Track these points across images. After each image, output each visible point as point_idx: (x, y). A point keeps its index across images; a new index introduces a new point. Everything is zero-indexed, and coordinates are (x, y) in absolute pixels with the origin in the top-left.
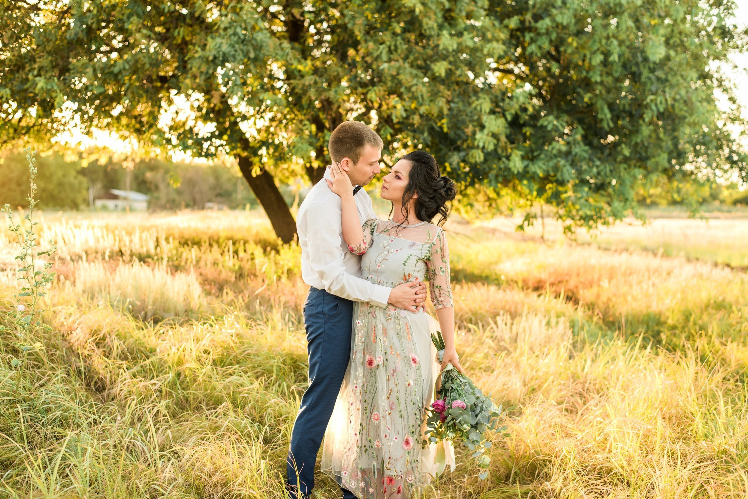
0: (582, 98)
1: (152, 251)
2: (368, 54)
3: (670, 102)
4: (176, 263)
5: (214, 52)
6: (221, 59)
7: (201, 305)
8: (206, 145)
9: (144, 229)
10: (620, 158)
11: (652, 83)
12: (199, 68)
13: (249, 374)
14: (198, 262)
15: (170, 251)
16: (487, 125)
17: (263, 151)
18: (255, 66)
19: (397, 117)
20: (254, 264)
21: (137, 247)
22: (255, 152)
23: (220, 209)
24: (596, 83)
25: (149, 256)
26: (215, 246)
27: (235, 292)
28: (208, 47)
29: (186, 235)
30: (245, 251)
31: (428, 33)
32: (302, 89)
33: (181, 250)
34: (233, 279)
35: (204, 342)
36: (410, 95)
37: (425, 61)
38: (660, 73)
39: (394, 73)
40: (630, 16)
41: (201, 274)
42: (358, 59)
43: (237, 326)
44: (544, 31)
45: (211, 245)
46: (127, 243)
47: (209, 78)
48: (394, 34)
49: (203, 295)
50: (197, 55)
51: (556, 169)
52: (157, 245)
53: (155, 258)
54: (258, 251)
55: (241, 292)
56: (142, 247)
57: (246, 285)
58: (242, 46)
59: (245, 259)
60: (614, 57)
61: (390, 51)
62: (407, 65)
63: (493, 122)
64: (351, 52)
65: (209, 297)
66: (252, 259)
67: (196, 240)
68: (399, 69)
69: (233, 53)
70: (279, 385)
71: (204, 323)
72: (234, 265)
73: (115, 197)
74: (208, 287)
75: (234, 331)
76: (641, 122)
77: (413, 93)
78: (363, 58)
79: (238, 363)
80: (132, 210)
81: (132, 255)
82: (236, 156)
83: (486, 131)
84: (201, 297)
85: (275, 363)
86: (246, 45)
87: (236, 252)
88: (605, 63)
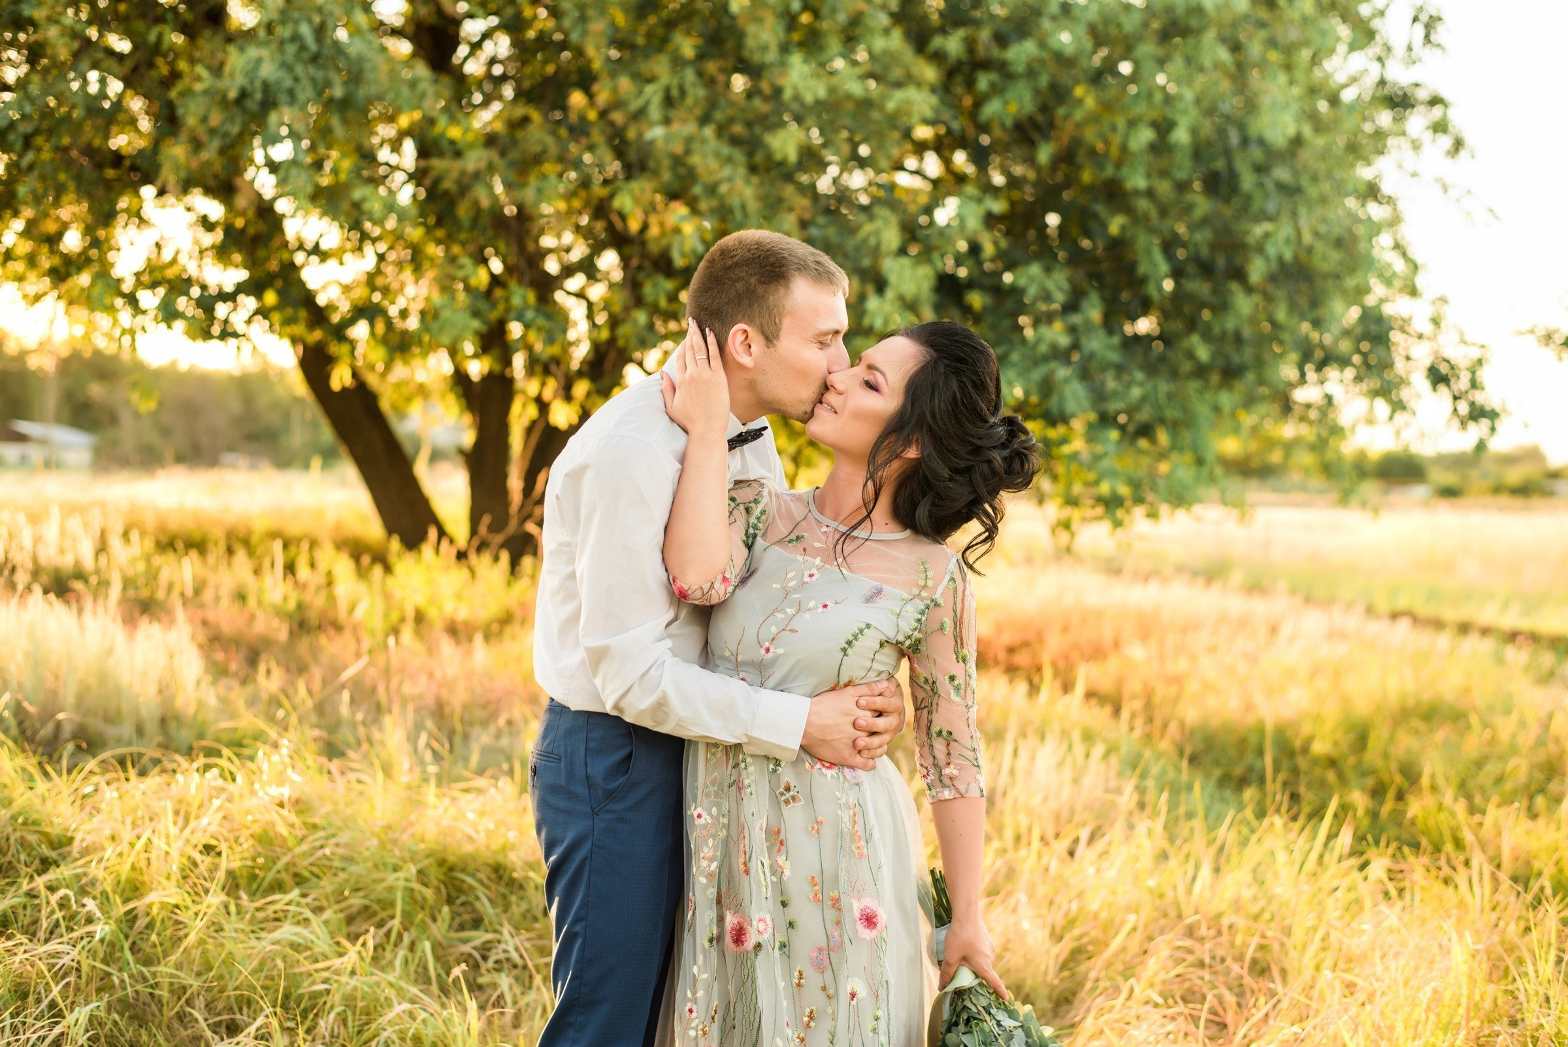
0: (1104, 226)
1: (88, 563)
2: (617, 104)
3: (1307, 238)
4: (145, 593)
5: (240, 80)
6: (258, 96)
7: (201, 704)
8: (221, 309)
9: (71, 509)
10: (1186, 367)
11: (1266, 196)
12: (204, 120)
13: (328, 914)
14: (197, 592)
15: (133, 561)
16: (893, 279)
17: (360, 331)
18: (345, 122)
19: (683, 255)
20: (331, 599)
21: (50, 556)
22: (339, 332)
23: (253, 467)
24: (1137, 193)
25: (80, 575)
26: (241, 555)
27: (288, 670)
28: (227, 69)
29: (174, 525)
30: (312, 565)
31: (757, 58)
32: (458, 182)
33: (158, 560)
34: (283, 635)
35: (204, 821)
36: (714, 203)
37: (749, 124)
38: (1282, 173)
39: (678, 148)
40: (1223, 40)
41: (205, 623)
42: (592, 115)
43: (296, 778)
44: (1020, 68)
45: (230, 551)
46: (27, 542)
47: (232, 146)
48: (678, 62)
49: (208, 678)
50: (198, 87)
51: (1047, 387)
52: (102, 548)
53: (94, 580)
54: (343, 567)
55: (302, 669)
56: (62, 551)
57: (315, 651)
58: (311, 70)
59: (312, 587)
60: (1181, 136)
61: (669, 101)
62: (709, 132)
63: (908, 273)
64: (577, 98)
65: (224, 682)
66: (330, 584)
67: (197, 536)
68: (689, 140)
69: (288, 83)
70: (412, 947)
71: (207, 768)
72: (285, 599)
73: (21, 438)
74: (220, 656)
75: (285, 792)
76: (1235, 287)
77: (721, 198)
78: (603, 114)
79: (299, 880)
80: (50, 465)
81: (36, 573)
82: (294, 340)
83: (890, 294)
84: (204, 685)
85: (402, 879)
86: (324, 67)
87: (290, 568)
88: (1161, 147)
